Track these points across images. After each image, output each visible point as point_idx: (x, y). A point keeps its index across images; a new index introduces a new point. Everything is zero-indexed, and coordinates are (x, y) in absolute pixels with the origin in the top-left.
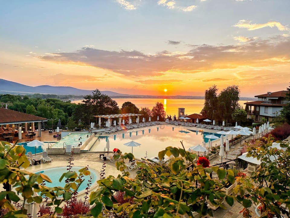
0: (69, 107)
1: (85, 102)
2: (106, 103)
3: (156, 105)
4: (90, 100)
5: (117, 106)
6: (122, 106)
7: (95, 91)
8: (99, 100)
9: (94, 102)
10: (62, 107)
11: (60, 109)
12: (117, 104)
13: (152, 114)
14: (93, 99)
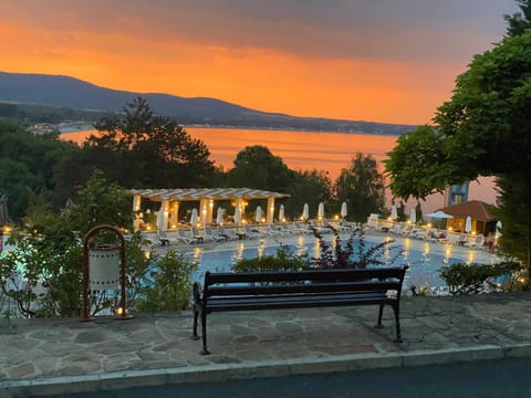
0: (50, 154)
1: (98, 140)
2: (168, 146)
3: (352, 164)
4: (114, 135)
5: (210, 159)
6: (235, 162)
7: (131, 105)
8: (145, 135)
9: (130, 142)
10: (26, 153)
11: (19, 160)
12: (207, 154)
13: (335, 193)
14: (124, 131)
